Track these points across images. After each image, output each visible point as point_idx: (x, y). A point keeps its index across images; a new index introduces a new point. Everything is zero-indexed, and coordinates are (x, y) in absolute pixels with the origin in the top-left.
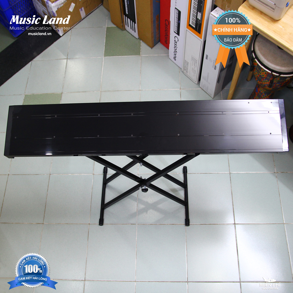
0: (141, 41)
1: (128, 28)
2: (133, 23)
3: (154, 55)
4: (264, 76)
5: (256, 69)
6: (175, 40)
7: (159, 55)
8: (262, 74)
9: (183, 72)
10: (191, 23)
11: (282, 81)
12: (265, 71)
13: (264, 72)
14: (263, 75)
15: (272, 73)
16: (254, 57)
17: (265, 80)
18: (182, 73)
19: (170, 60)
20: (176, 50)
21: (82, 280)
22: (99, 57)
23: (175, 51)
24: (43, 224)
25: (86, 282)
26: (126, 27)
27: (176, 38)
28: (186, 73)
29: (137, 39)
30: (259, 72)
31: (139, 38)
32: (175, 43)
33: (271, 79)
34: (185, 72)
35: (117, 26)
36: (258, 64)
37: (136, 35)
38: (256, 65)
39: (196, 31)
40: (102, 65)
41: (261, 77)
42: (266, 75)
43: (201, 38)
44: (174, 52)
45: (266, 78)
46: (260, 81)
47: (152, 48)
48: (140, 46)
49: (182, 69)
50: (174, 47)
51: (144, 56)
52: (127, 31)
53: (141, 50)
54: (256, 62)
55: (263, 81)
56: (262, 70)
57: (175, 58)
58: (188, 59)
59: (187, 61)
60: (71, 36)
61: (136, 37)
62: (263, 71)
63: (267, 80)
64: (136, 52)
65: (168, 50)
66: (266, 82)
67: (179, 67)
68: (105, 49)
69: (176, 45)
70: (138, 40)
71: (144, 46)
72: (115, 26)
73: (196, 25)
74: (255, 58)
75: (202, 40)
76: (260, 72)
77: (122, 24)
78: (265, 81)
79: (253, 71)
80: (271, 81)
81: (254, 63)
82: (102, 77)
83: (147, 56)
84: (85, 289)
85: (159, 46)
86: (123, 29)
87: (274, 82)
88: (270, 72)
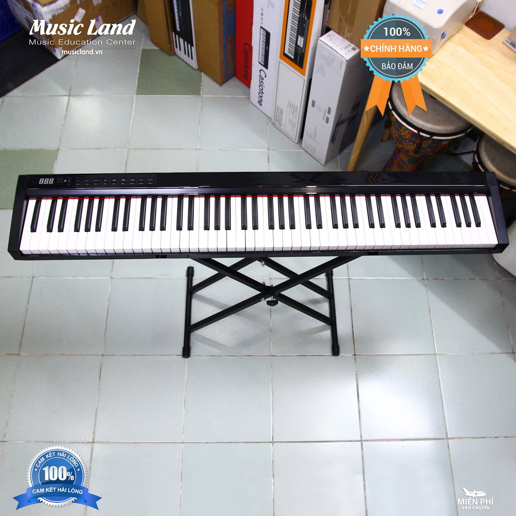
0: (203, 74)
1: (181, 53)
2: (189, 45)
3: (225, 96)
4: (407, 137)
5: (394, 126)
6: (260, 76)
7: (234, 96)
8: (404, 133)
9: (273, 124)
10: (286, 52)
11: (435, 145)
12: (408, 129)
13: (407, 132)
14: (405, 136)
15: (419, 132)
16: (391, 108)
17: (409, 142)
18: (271, 125)
19: (251, 104)
20: (262, 90)
21: (88, 442)
22: (127, 96)
23: (261, 92)
24: (19, 354)
25: (96, 445)
26: (177, 51)
27: (262, 72)
28: (279, 126)
29: (195, 69)
30: (399, 131)
31: (198, 69)
32: (261, 80)
33: (418, 141)
34: (277, 123)
35: (161, 49)
36: (396, 119)
37: (194, 63)
38: (394, 121)
39: (296, 64)
40: (132, 109)
41: (402, 138)
42: (409, 135)
43: (304, 75)
44: (259, 93)
45: (410, 141)
46: (400, 144)
47: (221, 85)
48: (200, 81)
49: (273, 119)
50: (259, 86)
51: (207, 97)
52: (178, 56)
53: (202, 87)
54: (393, 115)
55: (405, 144)
56: (403, 128)
57: (260, 102)
58: (283, 105)
59: (280, 107)
60: (77, 59)
61: (194, 67)
62: (405, 130)
63: (411, 143)
64: (194, 89)
65: (248, 88)
66: (410, 145)
67: (267, 116)
68: (138, 83)
69: (262, 83)
70: (198, 72)
71: (206, 81)
72: (157, 48)
73: (296, 54)
74: (392, 110)
75: (306, 78)
76: (401, 131)
77: (169, 46)
78: (408, 144)
79: (390, 129)
80: (417, 145)
81: (391, 116)
82: (131, 127)
83: (212, 98)
84: (93, 456)
85: (234, 83)
86: (172, 53)
87: (423, 146)
88: (416, 131)
